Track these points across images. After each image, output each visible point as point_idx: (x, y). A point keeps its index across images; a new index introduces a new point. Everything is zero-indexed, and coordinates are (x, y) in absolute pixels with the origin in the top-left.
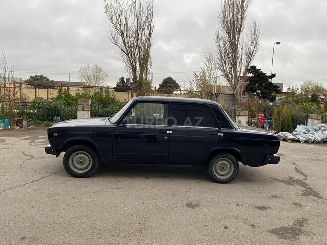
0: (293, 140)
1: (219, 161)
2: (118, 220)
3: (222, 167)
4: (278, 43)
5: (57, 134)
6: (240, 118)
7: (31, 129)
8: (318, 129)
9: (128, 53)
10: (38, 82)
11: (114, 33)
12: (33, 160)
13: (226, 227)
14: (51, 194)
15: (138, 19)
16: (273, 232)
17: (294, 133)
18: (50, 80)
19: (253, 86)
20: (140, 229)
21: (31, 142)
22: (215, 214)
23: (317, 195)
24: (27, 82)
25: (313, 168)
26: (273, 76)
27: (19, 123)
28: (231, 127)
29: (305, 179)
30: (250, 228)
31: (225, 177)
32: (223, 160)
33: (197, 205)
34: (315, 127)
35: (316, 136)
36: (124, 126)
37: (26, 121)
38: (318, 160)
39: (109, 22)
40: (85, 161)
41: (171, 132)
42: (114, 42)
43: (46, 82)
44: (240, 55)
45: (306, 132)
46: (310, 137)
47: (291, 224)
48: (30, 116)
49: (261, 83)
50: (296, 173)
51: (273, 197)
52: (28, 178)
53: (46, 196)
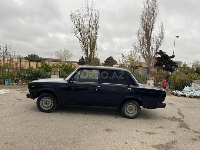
0: (182, 96)
1: (129, 105)
2: (63, 136)
3: (130, 108)
4: (177, 37)
5: (34, 86)
6: (149, 81)
7: (23, 85)
8: (198, 89)
9: (83, 42)
10: (32, 58)
11: (75, 30)
12: (21, 102)
13: (126, 143)
14: (27, 120)
15: (90, 21)
16: (154, 147)
17: (183, 91)
18: (40, 57)
19: (161, 63)
20: (74, 142)
21: (22, 92)
22: (121, 135)
23: (188, 128)
24: (26, 58)
25: (190, 112)
26: (173, 57)
27: (17, 81)
28: (136, 85)
29: (183, 118)
30: (141, 144)
31: (132, 115)
32: (131, 104)
33: (112, 130)
34: (196, 88)
35: (196, 93)
36: (73, 82)
37: (21, 80)
38: (194, 108)
39: (73, 23)
40: (49, 103)
41: (100, 87)
42: (75, 35)
43: (37, 58)
44: (152, 43)
45: (190, 91)
46: (193, 94)
47: (166, 143)
48: (24, 78)
49: (166, 61)
50: (178, 114)
51: (160, 128)
52: (16, 111)
53: (24, 122)
